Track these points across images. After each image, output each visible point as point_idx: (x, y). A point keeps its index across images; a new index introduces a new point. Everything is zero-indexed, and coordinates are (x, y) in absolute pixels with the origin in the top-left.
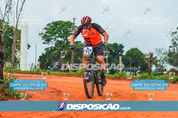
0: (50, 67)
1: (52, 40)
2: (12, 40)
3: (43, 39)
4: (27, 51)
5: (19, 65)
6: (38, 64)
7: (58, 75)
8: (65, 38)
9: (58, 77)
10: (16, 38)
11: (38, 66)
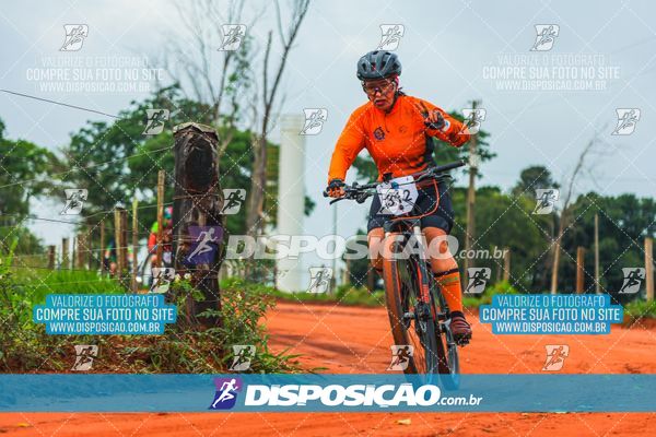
2: (248, 180)
3: (361, 175)
4: (302, 221)
6: (342, 271)
10: (263, 174)
11: (341, 277)
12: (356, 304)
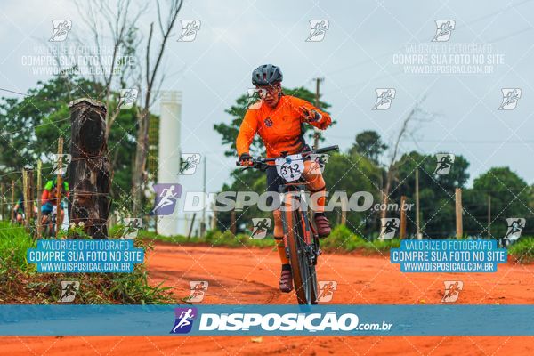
0: (247, 227)
2: (135, 144)
3: (225, 141)
4: (178, 177)
5: (154, 219)
6: (210, 218)
10: (146, 139)
11: (210, 224)
12: (223, 245)
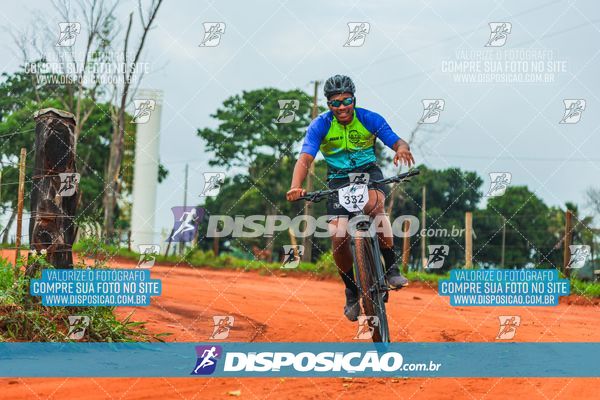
0: (231, 245)
1: (239, 154)
2: (108, 149)
3: (210, 147)
4: (155, 187)
5: (127, 233)
7: (256, 270)
8: (284, 147)
9: (259, 277)
10: (121, 143)
12: (202, 266)
